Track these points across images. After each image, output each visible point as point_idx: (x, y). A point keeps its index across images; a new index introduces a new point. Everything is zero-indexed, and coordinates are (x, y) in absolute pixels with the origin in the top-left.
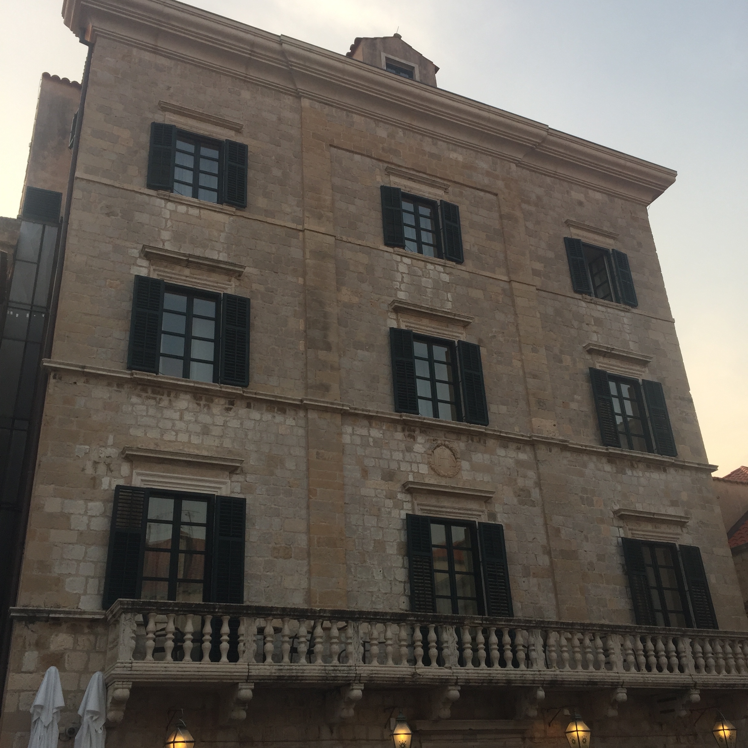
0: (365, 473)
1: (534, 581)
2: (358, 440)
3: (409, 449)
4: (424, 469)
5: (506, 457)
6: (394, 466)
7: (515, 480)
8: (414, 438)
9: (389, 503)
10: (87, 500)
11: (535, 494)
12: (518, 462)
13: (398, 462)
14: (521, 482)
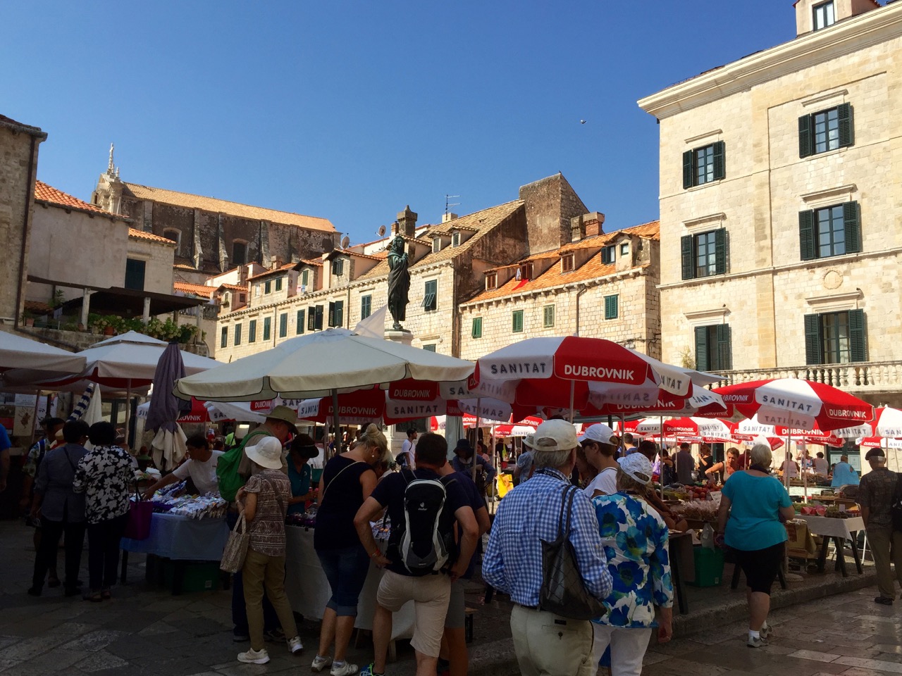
0: (786, 298)
1: (887, 336)
2: (782, 282)
3: (811, 279)
4: (820, 288)
5: (875, 266)
6: (801, 291)
7: (881, 279)
8: (814, 272)
9: (799, 310)
10: (677, 335)
11: (895, 284)
12: (884, 267)
13: (804, 288)
14: (885, 279)
